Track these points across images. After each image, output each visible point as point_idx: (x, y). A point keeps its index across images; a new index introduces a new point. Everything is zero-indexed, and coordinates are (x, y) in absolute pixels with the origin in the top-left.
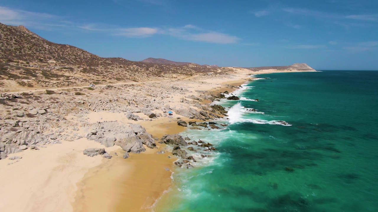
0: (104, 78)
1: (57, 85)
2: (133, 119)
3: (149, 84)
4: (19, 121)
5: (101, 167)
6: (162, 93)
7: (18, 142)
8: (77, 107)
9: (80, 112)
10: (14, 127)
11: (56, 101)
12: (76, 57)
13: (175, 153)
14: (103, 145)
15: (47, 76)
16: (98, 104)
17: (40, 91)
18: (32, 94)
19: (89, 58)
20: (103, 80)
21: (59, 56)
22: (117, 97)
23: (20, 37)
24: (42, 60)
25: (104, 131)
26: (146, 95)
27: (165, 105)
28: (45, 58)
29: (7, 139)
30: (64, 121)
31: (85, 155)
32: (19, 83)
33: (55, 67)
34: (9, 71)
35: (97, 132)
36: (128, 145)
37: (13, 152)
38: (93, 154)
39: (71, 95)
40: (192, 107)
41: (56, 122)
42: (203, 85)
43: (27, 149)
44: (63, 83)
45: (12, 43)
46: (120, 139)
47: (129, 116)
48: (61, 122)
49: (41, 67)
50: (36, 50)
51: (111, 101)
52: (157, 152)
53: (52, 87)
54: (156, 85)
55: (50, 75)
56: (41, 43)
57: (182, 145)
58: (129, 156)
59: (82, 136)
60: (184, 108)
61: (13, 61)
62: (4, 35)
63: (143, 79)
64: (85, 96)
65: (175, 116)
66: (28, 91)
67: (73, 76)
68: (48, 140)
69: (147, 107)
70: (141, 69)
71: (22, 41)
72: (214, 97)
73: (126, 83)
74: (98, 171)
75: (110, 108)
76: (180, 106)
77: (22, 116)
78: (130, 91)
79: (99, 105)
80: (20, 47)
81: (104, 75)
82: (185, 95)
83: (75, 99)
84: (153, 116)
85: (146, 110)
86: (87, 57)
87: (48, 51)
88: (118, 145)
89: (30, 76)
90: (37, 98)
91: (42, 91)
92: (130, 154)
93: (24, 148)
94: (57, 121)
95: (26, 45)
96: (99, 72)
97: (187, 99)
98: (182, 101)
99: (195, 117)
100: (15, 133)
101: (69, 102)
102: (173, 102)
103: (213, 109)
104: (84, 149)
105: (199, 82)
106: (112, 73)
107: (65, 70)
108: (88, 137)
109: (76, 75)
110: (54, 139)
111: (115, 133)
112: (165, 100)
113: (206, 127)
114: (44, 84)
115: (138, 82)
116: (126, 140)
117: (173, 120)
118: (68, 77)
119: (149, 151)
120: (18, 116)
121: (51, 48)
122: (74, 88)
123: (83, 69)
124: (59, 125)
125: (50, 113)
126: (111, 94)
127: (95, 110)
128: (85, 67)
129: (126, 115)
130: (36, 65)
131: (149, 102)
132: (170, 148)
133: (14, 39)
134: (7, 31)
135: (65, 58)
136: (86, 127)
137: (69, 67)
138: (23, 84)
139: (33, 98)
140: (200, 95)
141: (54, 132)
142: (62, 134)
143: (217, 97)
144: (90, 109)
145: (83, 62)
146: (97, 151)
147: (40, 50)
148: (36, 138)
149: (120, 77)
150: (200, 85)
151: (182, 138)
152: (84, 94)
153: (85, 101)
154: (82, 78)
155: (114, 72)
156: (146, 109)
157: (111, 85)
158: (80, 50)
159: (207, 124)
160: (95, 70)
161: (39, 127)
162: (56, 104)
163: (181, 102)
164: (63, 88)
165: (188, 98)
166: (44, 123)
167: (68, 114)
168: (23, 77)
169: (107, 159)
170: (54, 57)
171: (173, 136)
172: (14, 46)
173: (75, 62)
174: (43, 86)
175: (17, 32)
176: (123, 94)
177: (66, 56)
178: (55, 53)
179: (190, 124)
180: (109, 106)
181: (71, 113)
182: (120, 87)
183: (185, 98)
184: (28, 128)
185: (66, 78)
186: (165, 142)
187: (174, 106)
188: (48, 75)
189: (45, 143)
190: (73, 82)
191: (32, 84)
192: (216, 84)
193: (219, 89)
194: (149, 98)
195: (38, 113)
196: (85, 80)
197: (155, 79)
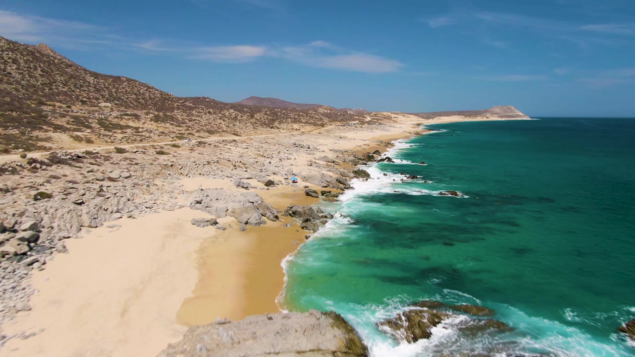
0: (189, 130)
1: (126, 141)
2: (243, 187)
3: (258, 140)
4: (102, 186)
5: (216, 237)
6: (279, 153)
7: (110, 210)
8: (163, 171)
9: (169, 178)
10: (98, 192)
11: (134, 163)
12: (137, 96)
13: (305, 226)
14: (213, 215)
15: (107, 128)
16: (192, 167)
17: (107, 149)
18: (98, 153)
19: (158, 99)
20: (189, 134)
21: (111, 94)
22: (216, 157)
23: (49, 65)
24: (87, 101)
25: (211, 200)
26: (257, 156)
27: (286, 169)
28: (89, 98)
29: (96, 205)
30: (156, 187)
31: (194, 225)
32: (71, 137)
34: (51, 120)
35: (202, 200)
36: (243, 216)
37: (107, 221)
38: (203, 224)
39: (151, 154)
40: (325, 172)
41: (146, 188)
42: (341, 141)
43: (121, 217)
44: (133, 137)
45: (38, 75)
46: (233, 209)
47: (238, 183)
48: (153, 189)
49: (89, 113)
50: (75, 86)
51: (209, 163)
52: (281, 225)
53: (121, 143)
54: (269, 141)
55: (110, 125)
56: (82, 74)
57: (314, 218)
58: (247, 228)
59: (183, 205)
60: (313, 173)
61: (46, 104)
62: (24, 61)
63: (249, 132)
64: (171, 156)
65: (301, 184)
66: (91, 148)
67: (142, 128)
68: (142, 208)
69: (261, 172)
70: (242, 116)
71: (52, 71)
72: (358, 159)
73: (224, 138)
74: (214, 241)
75: (209, 173)
76: (308, 171)
77: (103, 180)
78: (232, 149)
80: (50, 80)
81: (188, 125)
82: (315, 156)
83: (159, 160)
84: (270, 183)
85: (260, 176)
86: (154, 96)
87: (93, 87)
88: (232, 216)
89: (82, 127)
90: (107, 159)
91: (109, 149)
92: (248, 226)
93: (119, 217)
95: (58, 78)
96: (179, 121)
97: (317, 161)
98: (310, 163)
99: (329, 185)
100: (104, 199)
101: (151, 164)
102: (297, 166)
103: (355, 175)
104: (192, 219)
105: (336, 137)
106: (199, 123)
107: (126, 117)
109: (147, 126)
110: (150, 208)
111: (224, 202)
112: (285, 163)
114: (108, 138)
115: (240, 136)
116: (240, 210)
117: (300, 190)
118: (137, 129)
119: (270, 223)
120: (98, 180)
121: (97, 82)
122: (151, 144)
123: (153, 115)
124: (150, 191)
125: (135, 177)
126: (207, 154)
127: (188, 176)
128: (156, 113)
129: (233, 182)
130: (82, 110)
131: (263, 165)
132: (297, 221)
133: (39, 69)
135: (120, 98)
136: (186, 195)
137: (132, 113)
138: (78, 139)
139: (100, 158)
140: (337, 156)
141: (147, 200)
142: (158, 202)
143: (362, 160)
144: (181, 173)
145: (150, 105)
146: (208, 221)
147: (82, 86)
148: (128, 206)
149: (213, 129)
150: (337, 141)
151: (313, 210)
152: (169, 154)
153: (173, 162)
154: (158, 130)
155: (202, 120)
156: (260, 174)
157: (203, 140)
158: (143, 85)
160: (172, 118)
161: (128, 194)
162: (136, 166)
163: (308, 165)
164: (136, 145)
165: (318, 159)
166: (132, 188)
168: (72, 128)
169: (221, 231)
170: (103, 97)
171: (301, 208)
172: (40, 79)
173: (136, 104)
174: (107, 142)
176: (224, 153)
177: (122, 95)
178: (104, 91)
179: (323, 195)
180: (208, 170)
181: (157, 178)
182: (217, 144)
183: (314, 160)
184: (115, 194)
185: (134, 130)
186: (290, 214)
187: (299, 171)
188: (106, 126)
189: (140, 212)
190: (147, 136)
191: (91, 139)
192: (362, 140)
193: (366, 147)
194: (261, 159)
195: (120, 176)
196: (163, 133)
197: (266, 132)
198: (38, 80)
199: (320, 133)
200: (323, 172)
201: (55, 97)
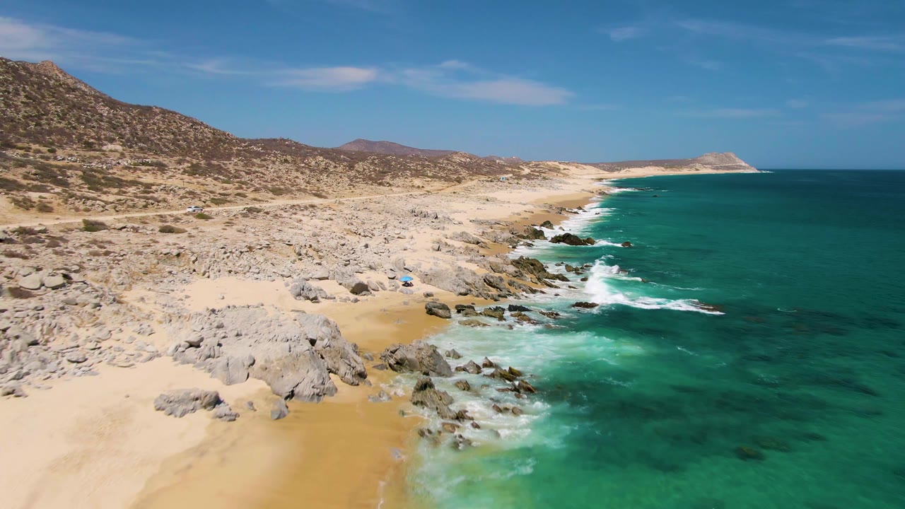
0: (242, 188)
1: (115, 207)
2: (308, 298)
3: (352, 204)
5: (200, 451)
6: (385, 227)
8: (161, 266)
9: (165, 280)
11: (104, 250)
12: (175, 136)
13: (420, 400)
14: (215, 377)
15: (94, 185)
16: (218, 258)
17: (67, 224)
18: (44, 231)
19: (208, 140)
20: (238, 194)
21: (134, 134)
22: (268, 238)
23: (39, 89)
24: (93, 143)
25: (224, 337)
26: (345, 233)
27: (393, 258)
28: (99, 139)
30: (115, 307)
31: (159, 411)
32: (13, 201)
33: (120, 161)
35: (202, 340)
36: (286, 378)
38: (184, 407)
39: (148, 232)
40: (464, 265)
41: (92, 311)
42: (488, 206)
44: (132, 200)
45: (20, 103)
46: (266, 361)
47: (298, 290)
48: (107, 310)
49: (83, 162)
50: (78, 120)
51: (250, 249)
52: (369, 397)
53: (102, 211)
54: (371, 206)
55: (103, 181)
56: (91, 103)
57: (440, 374)
58: (289, 412)
59: (160, 351)
60: (443, 266)
61: (14, 147)
63: (340, 192)
64: (185, 235)
65: (420, 288)
67: (160, 184)
68: (59, 364)
69: (346, 265)
70: (335, 167)
71: (43, 97)
72: (518, 236)
73: (295, 202)
75: (247, 268)
76: (432, 261)
78: (303, 222)
79: (218, 260)
80: (38, 111)
81: (243, 180)
82: (445, 232)
83: (157, 245)
84: (360, 289)
85: (343, 274)
86: (203, 136)
87: (107, 122)
88: (260, 378)
89: (49, 184)
90: (54, 242)
91: (71, 224)
92: (292, 404)
94: (95, 307)
95: (52, 107)
96: (231, 173)
97: (450, 242)
98: (436, 246)
99: (470, 290)
101: (139, 253)
102: (415, 251)
103: (517, 269)
104: (157, 395)
105: (479, 199)
106: (262, 177)
107: (144, 168)
108: (177, 354)
109: (169, 182)
110: (78, 362)
111: (253, 340)
112: (393, 245)
113: (501, 318)
115: (326, 198)
116: (281, 363)
117: (415, 301)
118: (148, 186)
119: (346, 392)
121: (114, 114)
122: (158, 214)
123: (189, 165)
124: (98, 318)
126: (255, 232)
127: (207, 275)
128: (195, 161)
129: (289, 288)
130: (71, 155)
131: (352, 252)
132: (405, 384)
133: (23, 94)
134: (7, 72)
135: (148, 139)
136: (176, 324)
137: (155, 160)
138: (26, 205)
140: (483, 233)
141: (80, 342)
142: (104, 345)
143: (524, 238)
144: (194, 271)
145: (195, 149)
146: (197, 399)
147: (88, 120)
148: (23, 360)
149: (282, 187)
150: (481, 206)
151: (439, 355)
152: (183, 231)
153: (182, 248)
154: (186, 189)
155: (267, 173)
156: (344, 269)
157: (257, 205)
158: (187, 119)
159: (504, 310)
160: (219, 170)
161: (38, 328)
162: (101, 259)
163: (434, 250)
164: (129, 215)
165: (451, 238)
166: (55, 314)
167: (133, 285)
168: (30, 186)
169: (223, 424)
170: (122, 136)
171: (415, 350)
172: (23, 109)
173: (173, 148)
174: (77, 210)
175: (31, 74)
176: (286, 229)
177: (151, 134)
178: (124, 128)
179: (459, 312)
180: (246, 263)
181: (140, 283)
182: (279, 212)
183: (444, 240)
184: (5, 330)
185: (142, 189)
186: (390, 365)
187: (417, 262)
188: (94, 181)
189: (49, 375)
190: (160, 199)
191: (49, 205)
192: (520, 203)
193: (527, 215)
194: (352, 239)
195: (43, 285)
196: (191, 193)
197: (370, 190)
198: (20, 111)
199: (454, 193)
200: (460, 264)
201: (43, 137)
